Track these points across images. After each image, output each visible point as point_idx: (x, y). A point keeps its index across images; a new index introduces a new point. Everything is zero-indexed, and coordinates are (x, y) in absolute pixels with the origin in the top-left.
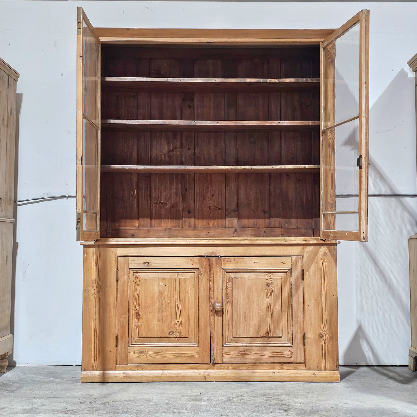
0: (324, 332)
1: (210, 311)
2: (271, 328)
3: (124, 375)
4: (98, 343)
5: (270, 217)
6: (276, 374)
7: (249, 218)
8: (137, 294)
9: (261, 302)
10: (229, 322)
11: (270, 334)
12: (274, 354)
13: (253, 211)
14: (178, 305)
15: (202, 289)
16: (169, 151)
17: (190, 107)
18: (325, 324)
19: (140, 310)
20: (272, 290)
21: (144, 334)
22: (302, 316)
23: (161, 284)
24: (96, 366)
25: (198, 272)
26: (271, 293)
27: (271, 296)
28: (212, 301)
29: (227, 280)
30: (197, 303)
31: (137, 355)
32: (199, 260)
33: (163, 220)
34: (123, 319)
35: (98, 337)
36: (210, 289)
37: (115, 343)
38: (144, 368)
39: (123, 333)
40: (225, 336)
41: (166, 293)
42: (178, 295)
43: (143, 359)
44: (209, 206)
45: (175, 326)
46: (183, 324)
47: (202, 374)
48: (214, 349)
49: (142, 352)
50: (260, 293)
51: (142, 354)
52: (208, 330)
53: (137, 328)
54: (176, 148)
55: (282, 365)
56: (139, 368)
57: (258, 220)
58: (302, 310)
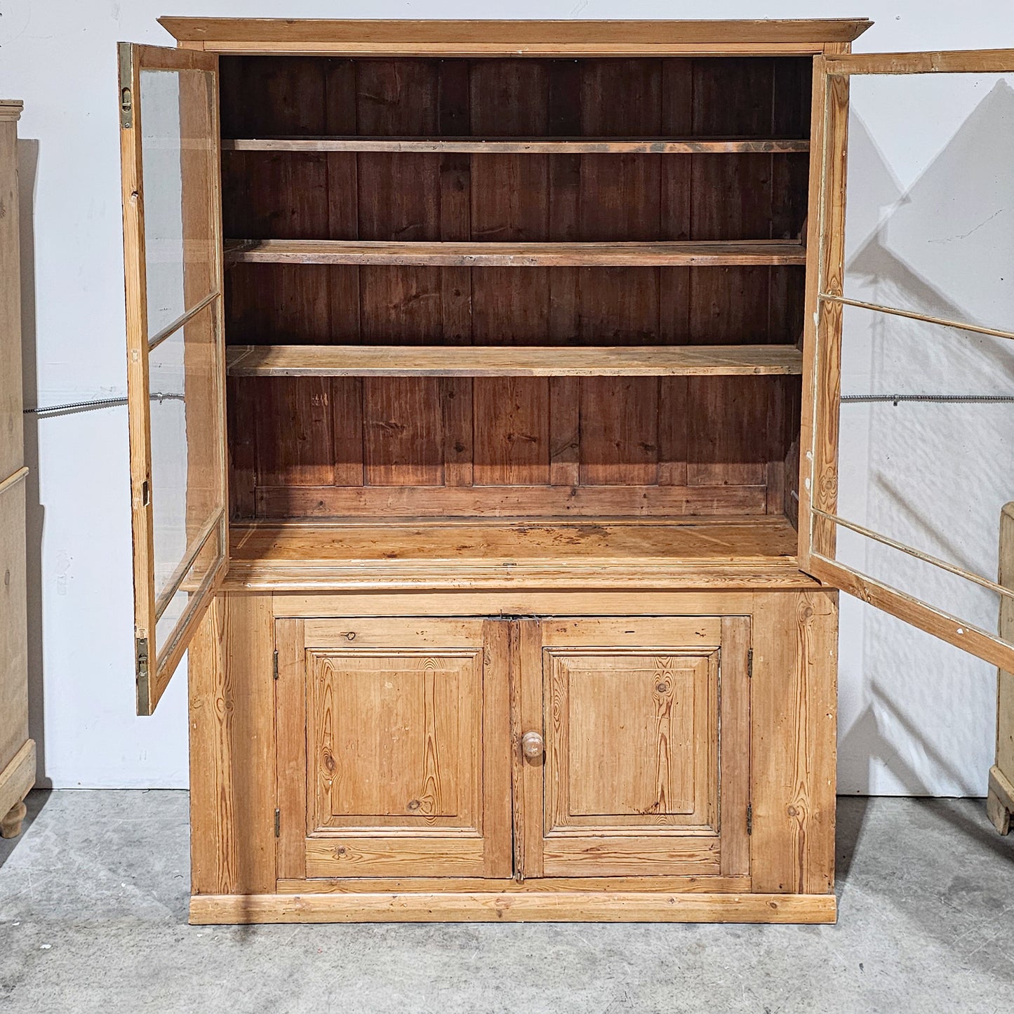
0: (801, 803)
1: (511, 753)
2: (666, 792)
3: (298, 906)
4: (229, 827)
5: (660, 460)
6: (676, 906)
7: (607, 461)
8: (326, 710)
9: (643, 730)
10: (560, 778)
11: (662, 807)
12: (672, 856)
13: (618, 445)
14: (430, 738)
15: (490, 698)
16: (408, 299)
17: (460, 187)
18: (802, 783)
19: (336, 750)
20: (670, 699)
21: (346, 808)
22: (745, 764)
23: (388, 685)
24: (226, 883)
25: (481, 655)
26: (669, 707)
27: (667, 714)
28: (517, 729)
29: (556, 676)
30: (478, 732)
31: (329, 857)
32: (483, 626)
33: (393, 467)
34: (291, 771)
35: (229, 815)
36: (511, 699)
37: (272, 829)
38: (346, 887)
39: (293, 807)
40: (549, 812)
41: (400, 707)
42: (430, 714)
43: (344, 865)
44: (508, 432)
45: (424, 790)
46: (443, 783)
47: (492, 905)
48: (522, 846)
49: (342, 851)
50: (640, 708)
51: (342, 856)
52: (508, 799)
53: (327, 793)
54: (425, 291)
55: (693, 880)
56: (335, 888)
57: (630, 467)
58: (745, 749)
